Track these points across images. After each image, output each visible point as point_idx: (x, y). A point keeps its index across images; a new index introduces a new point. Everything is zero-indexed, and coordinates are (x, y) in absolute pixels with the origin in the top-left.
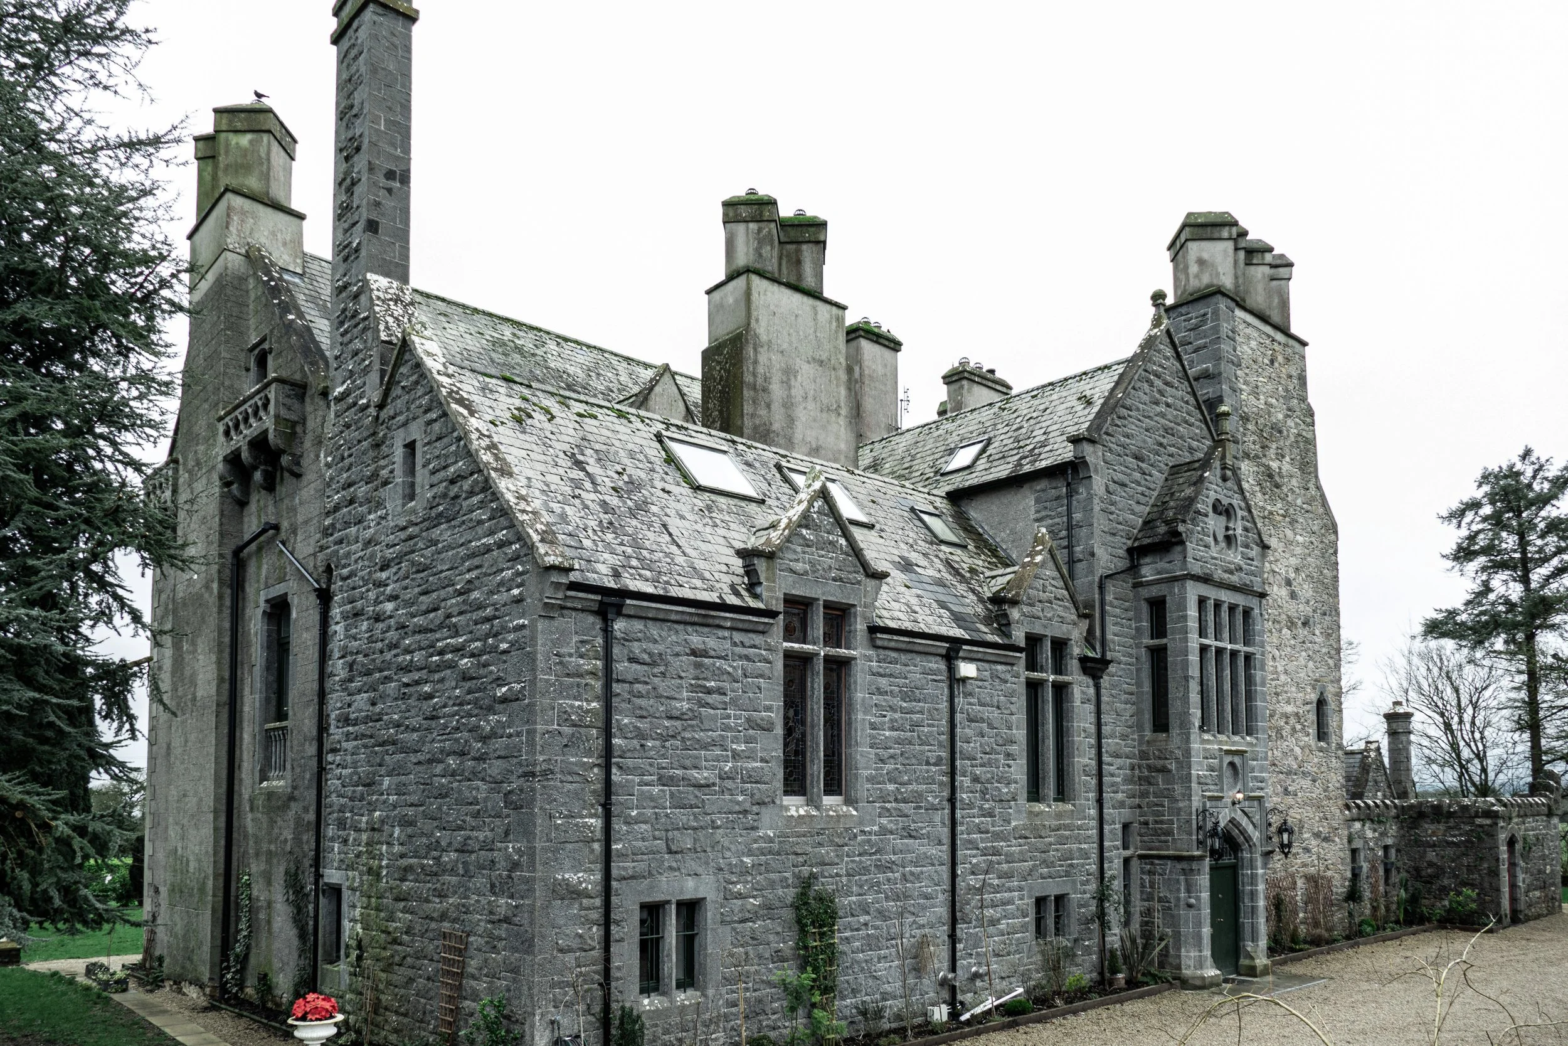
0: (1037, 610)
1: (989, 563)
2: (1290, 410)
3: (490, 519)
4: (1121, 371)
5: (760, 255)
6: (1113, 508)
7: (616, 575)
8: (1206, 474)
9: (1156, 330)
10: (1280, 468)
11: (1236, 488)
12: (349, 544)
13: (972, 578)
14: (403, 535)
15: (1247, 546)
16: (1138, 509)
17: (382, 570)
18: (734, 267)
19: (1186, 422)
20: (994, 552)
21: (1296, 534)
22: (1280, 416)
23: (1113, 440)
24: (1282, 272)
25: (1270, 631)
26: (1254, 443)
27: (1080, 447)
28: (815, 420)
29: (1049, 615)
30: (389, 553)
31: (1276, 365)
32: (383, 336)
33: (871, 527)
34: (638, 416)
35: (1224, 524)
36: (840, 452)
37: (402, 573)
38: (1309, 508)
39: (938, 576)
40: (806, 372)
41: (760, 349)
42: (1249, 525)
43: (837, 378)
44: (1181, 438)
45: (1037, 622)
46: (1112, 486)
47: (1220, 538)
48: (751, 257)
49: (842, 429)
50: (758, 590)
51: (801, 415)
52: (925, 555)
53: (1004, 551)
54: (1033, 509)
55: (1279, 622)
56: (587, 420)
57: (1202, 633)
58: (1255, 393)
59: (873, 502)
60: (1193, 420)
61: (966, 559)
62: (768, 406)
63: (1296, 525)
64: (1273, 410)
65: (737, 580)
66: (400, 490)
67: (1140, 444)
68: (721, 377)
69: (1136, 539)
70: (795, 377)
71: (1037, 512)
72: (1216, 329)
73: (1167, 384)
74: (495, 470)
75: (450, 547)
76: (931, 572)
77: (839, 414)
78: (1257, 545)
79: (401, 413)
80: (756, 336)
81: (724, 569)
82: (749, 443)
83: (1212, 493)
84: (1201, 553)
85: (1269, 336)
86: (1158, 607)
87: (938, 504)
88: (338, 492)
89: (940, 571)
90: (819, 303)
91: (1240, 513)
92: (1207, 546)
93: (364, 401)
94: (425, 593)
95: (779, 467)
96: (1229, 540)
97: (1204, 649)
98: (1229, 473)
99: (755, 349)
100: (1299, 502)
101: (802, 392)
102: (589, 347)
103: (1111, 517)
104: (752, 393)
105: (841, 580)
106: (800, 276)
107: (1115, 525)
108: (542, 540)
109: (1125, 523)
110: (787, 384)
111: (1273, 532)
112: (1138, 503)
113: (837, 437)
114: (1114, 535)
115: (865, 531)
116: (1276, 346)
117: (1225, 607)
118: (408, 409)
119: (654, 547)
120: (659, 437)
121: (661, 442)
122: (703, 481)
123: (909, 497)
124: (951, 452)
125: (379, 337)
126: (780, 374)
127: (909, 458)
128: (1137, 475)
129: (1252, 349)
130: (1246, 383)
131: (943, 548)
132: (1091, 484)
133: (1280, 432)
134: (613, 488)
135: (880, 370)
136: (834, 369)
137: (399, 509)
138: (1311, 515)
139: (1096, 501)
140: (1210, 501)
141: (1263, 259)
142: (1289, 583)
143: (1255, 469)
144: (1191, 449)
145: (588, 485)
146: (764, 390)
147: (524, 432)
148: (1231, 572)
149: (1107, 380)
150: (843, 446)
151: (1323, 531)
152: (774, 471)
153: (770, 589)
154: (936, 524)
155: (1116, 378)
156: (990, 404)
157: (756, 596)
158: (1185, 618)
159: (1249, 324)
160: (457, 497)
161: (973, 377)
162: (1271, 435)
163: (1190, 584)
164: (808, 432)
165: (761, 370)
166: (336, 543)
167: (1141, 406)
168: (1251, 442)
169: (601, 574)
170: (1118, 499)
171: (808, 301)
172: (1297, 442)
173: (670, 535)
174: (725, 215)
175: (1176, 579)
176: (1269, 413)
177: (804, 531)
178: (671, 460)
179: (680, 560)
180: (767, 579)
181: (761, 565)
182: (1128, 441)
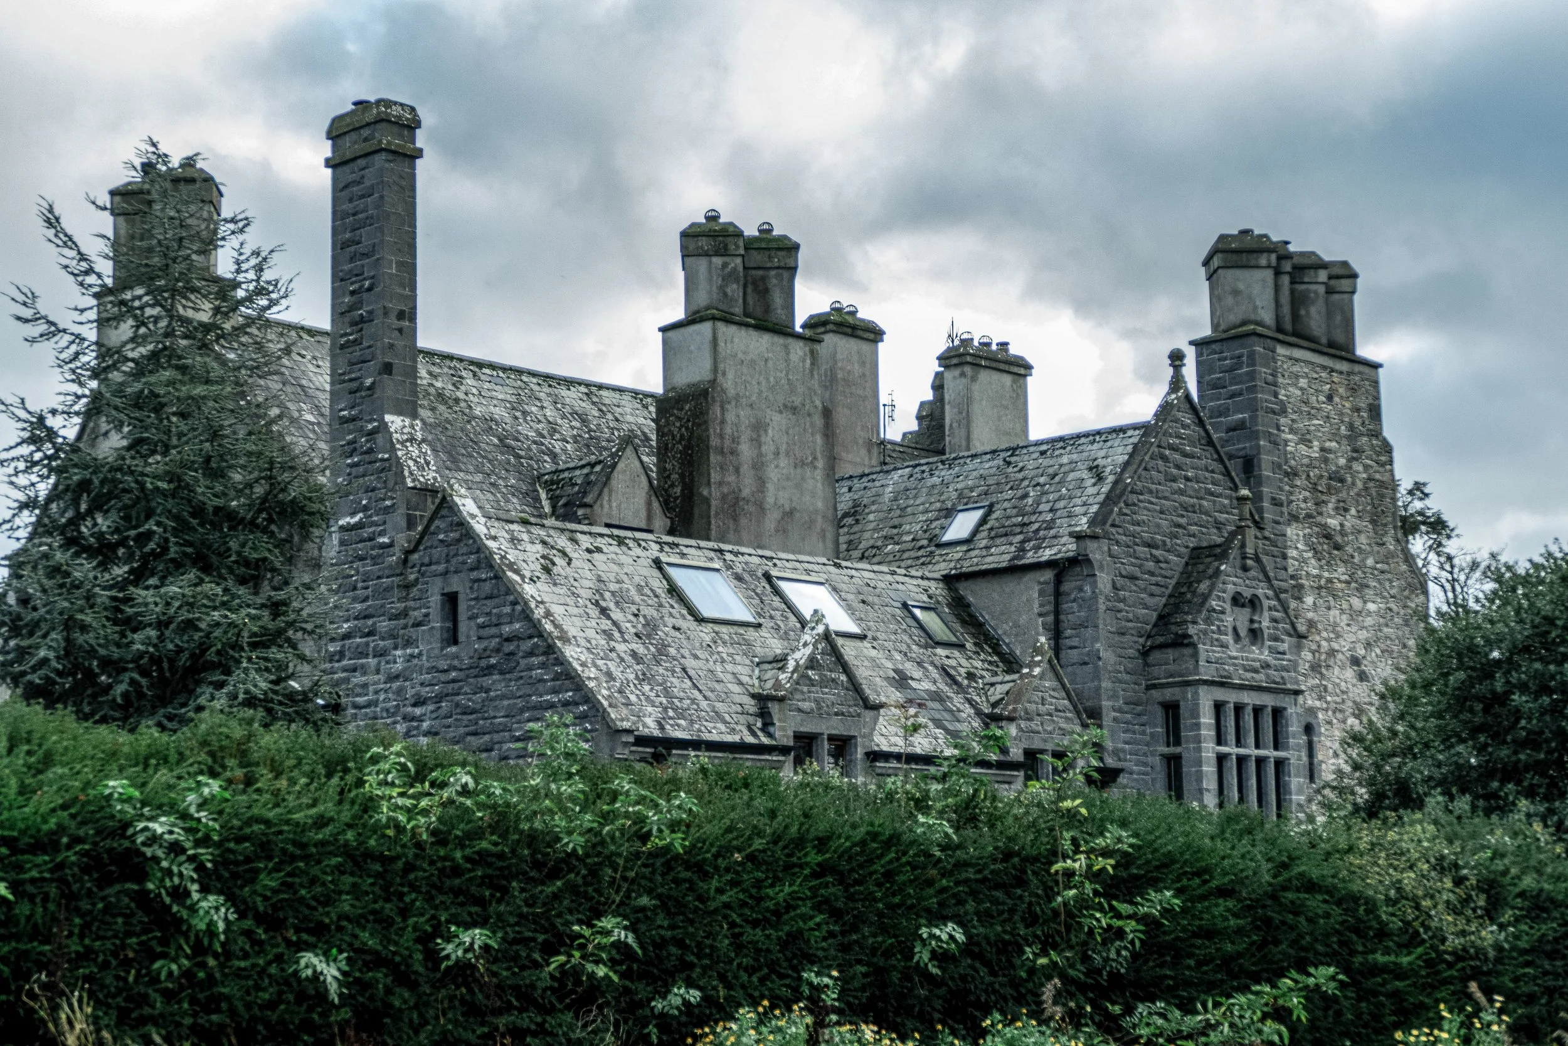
0: (1035, 725)
1: (990, 663)
2: (1355, 450)
3: (553, 680)
4: (1135, 440)
5: (725, 294)
6: (1121, 605)
7: (662, 728)
8: (1223, 567)
9: (1173, 396)
10: (1342, 525)
11: (1261, 577)
12: (364, 674)
13: (969, 686)
14: (443, 677)
15: (1276, 639)
16: (1151, 601)
17: (415, 705)
18: (695, 308)
19: (1212, 494)
20: (996, 649)
21: (1365, 602)
22: (1342, 462)
23: (1120, 530)
24: (1345, 284)
25: (1329, 723)
26: (1305, 500)
27: (1082, 544)
28: (788, 479)
29: (1049, 729)
30: (425, 691)
31: (1336, 399)
32: (410, 485)
33: (862, 637)
34: (634, 540)
35: (1248, 617)
36: (816, 511)
37: (442, 712)
38: (1386, 567)
39: (933, 688)
40: (777, 422)
41: (727, 406)
42: (1278, 615)
43: (813, 425)
44: (1207, 514)
45: (1036, 737)
46: (1120, 581)
47: (1243, 633)
48: (715, 296)
49: (819, 485)
50: (771, 729)
51: (772, 475)
52: (920, 664)
53: (1007, 645)
54: (1036, 605)
55: (1342, 711)
56: (596, 555)
57: (1220, 741)
58: (1305, 441)
59: (864, 602)
60: (1220, 490)
61: (964, 662)
62: (737, 470)
63: (1367, 591)
64: (1331, 456)
65: (751, 719)
66: (437, 634)
67: (1152, 530)
68: (682, 436)
69: (1149, 637)
70: (766, 431)
71: (1041, 605)
72: (1252, 375)
73: (1185, 455)
74: (559, 638)
75: (503, 697)
76: (926, 685)
77: (815, 468)
78: (1290, 635)
79: (438, 563)
80: (724, 391)
81: (739, 709)
82: (736, 548)
83: (1230, 587)
84: (1217, 653)
85: (1324, 368)
86: (1172, 710)
87: (932, 591)
88: (347, 621)
89: (935, 682)
90: (790, 340)
91: (1266, 603)
92: (1224, 646)
93: (386, 540)
94: (475, 734)
95: (768, 577)
96: (1255, 634)
97: (1221, 759)
98: (1250, 562)
99: (722, 408)
100: (1370, 562)
101: (772, 448)
102: (505, 369)
103: (1119, 615)
104: (719, 458)
105: (843, 714)
106: (767, 309)
107: (1124, 623)
108: (610, 705)
109: (1137, 619)
110: (757, 442)
111: (1332, 603)
112: (1152, 595)
113: (813, 494)
114: (1123, 634)
115: (858, 643)
116: (1336, 378)
117: (1249, 710)
118: (448, 561)
119: (682, 694)
120: (658, 564)
121: (660, 569)
122: (706, 613)
123: (900, 587)
124: (949, 513)
125: (404, 482)
126: (749, 432)
127: (898, 512)
128: (1151, 565)
129: (1301, 389)
130: (1292, 431)
131: (940, 651)
132: (1095, 582)
133: (1342, 480)
134: (637, 635)
135: (857, 369)
136: (809, 415)
137: (437, 652)
138: (1389, 576)
139: (1101, 600)
140: (1227, 596)
141: (1316, 276)
142: (1356, 661)
143: (1307, 531)
144: (1219, 526)
145: (617, 635)
146: (733, 452)
147: (555, 584)
148: (1255, 671)
149: (1120, 449)
150: (820, 505)
151: (1406, 593)
152: (764, 583)
153: (783, 729)
154: (930, 620)
155: (1130, 449)
156: (994, 452)
157: (770, 735)
158: (1198, 726)
159: (1297, 360)
160: (512, 654)
161: (977, 361)
162: (1329, 487)
163: (1202, 690)
164: (781, 493)
165: (728, 430)
166: (345, 670)
167: (1153, 487)
168: (1302, 501)
169: (650, 727)
170: (1127, 594)
171: (780, 340)
172: (1366, 489)
173: (690, 678)
174: (683, 247)
175: (1188, 684)
176: (1326, 461)
177: (810, 673)
178: (674, 590)
179: (704, 704)
180: (780, 720)
181: (774, 707)
182: (1138, 529)
